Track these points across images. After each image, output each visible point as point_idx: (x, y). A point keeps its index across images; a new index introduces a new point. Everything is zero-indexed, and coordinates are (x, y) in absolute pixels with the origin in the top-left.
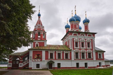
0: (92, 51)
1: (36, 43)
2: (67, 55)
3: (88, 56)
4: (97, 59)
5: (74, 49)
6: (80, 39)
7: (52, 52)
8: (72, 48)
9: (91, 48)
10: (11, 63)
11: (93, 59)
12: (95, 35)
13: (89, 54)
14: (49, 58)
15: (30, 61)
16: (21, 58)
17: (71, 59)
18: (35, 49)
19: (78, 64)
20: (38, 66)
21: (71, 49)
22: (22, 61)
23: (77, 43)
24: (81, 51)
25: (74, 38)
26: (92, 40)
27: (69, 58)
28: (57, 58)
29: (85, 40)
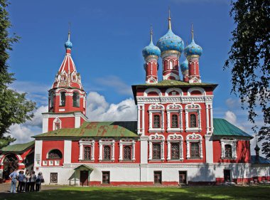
0: (201, 138)
1: (55, 121)
3: (188, 153)
5: (148, 133)
6: (165, 105)
7: (88, 143)
8: (143, 131)
9: (199, 128)
11: (204, 160)
14: (81, 157)
15: (36, 165)
17: (138, 160)
18: (48, 137)
19: (158, 174)
21: (139, 132)
24: (169, 138)
25: (149, 105)
26: (203, 105)
27: (133, 158)
28: (100, 158)
29: (181, 108)
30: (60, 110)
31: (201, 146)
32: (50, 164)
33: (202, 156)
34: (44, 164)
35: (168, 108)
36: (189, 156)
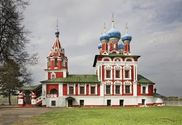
0: (131, 83)
2: (93, 89)
4: (139, 94)
5: (103, 80)
6: (113, 66)
7: (72, 86)
8: (101, 80)
9: (130, 78)
11: (132, 94)
13: (128, 87)
14: (68, 93)
17: (99, 94)
19: (109, 102)
21: (99, 80)
23: (108, 72)
24: (115, 83)
25: (105, 66)
26: (132, 67)
27: (96, 93)
28: (79, 93)
29: (121, 68)
30: (55, 68)
31: (131, 87)
32: (51, 96)
33: (131, 92)
34: (48, 96)
35: (114, 68)
36: (125, 92)
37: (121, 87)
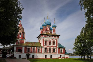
0: (56, 48)
1: (18, 41)
2: (39, 50)
3: (53, 51)
4: (59, 53)
5: (44, 46)
7: (29, 48)
8: (43, 46)
9: (55, 45)
10: (2, 54)
11: (56, 53)
12: (59, 36)
13: (54, 49)
14: (27, 52)
15: (14, 53)
16: (8, 51)
17: (41, 52)
18: (18, 46)
19: (46, 56)
20: (20, 56)
21: (42, 46)
22: (9, 53)
23: (46, 42)
24: (48, 47)
25: (44, 39)
26: (56, 40)
27: (40, 52)
28: (32, 52)
29: (52, 40)
31: (56, 49)
32: (18, 53)
33: (56, 52)
35: (49, 40)
37: (51, 49)
